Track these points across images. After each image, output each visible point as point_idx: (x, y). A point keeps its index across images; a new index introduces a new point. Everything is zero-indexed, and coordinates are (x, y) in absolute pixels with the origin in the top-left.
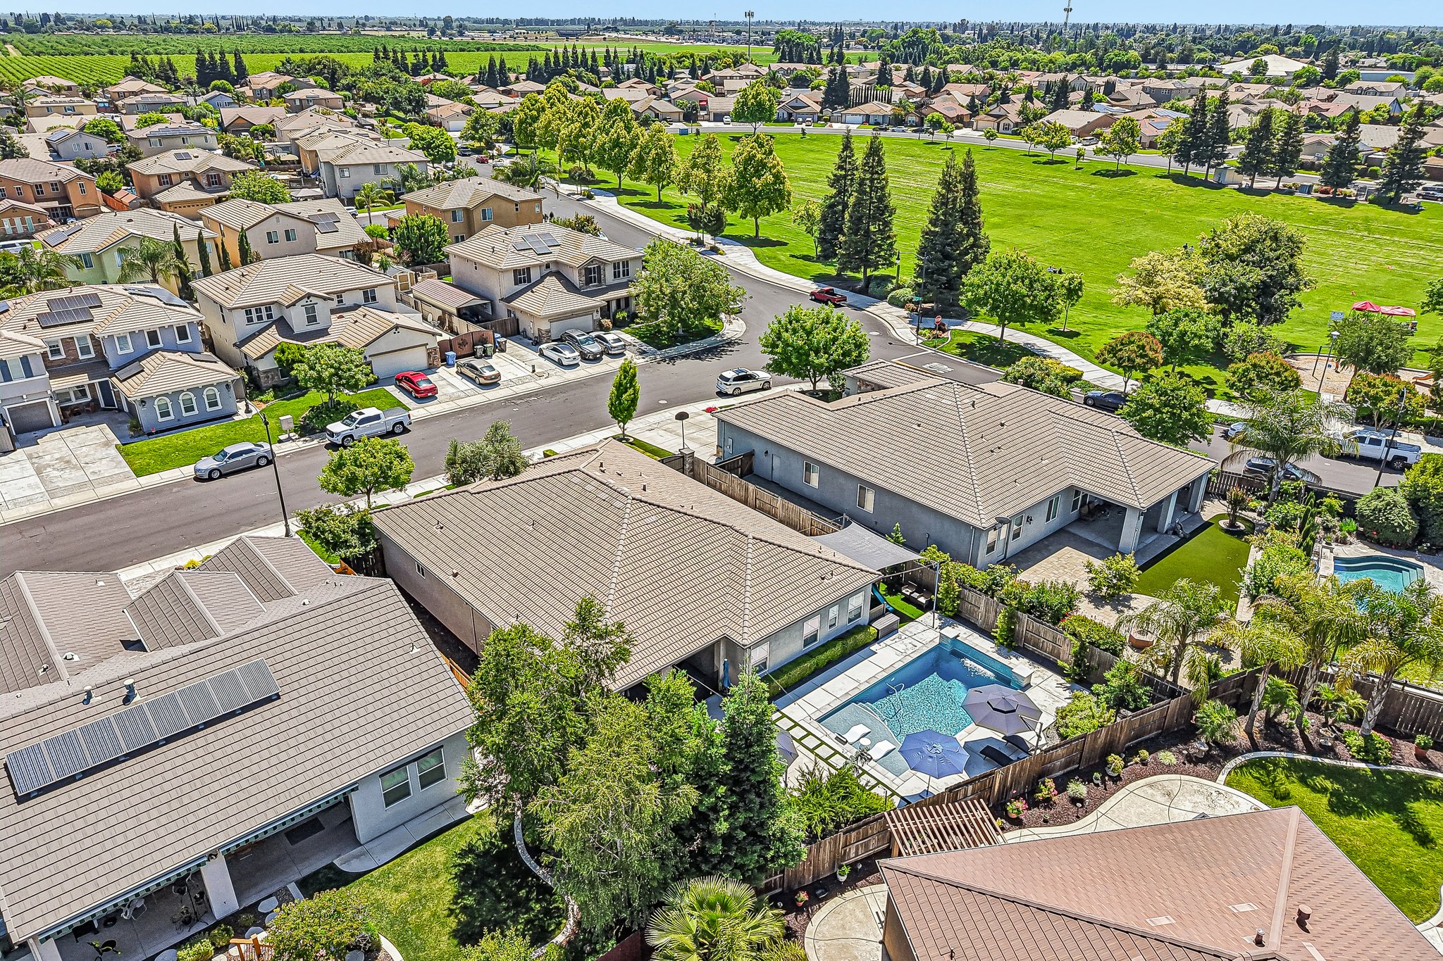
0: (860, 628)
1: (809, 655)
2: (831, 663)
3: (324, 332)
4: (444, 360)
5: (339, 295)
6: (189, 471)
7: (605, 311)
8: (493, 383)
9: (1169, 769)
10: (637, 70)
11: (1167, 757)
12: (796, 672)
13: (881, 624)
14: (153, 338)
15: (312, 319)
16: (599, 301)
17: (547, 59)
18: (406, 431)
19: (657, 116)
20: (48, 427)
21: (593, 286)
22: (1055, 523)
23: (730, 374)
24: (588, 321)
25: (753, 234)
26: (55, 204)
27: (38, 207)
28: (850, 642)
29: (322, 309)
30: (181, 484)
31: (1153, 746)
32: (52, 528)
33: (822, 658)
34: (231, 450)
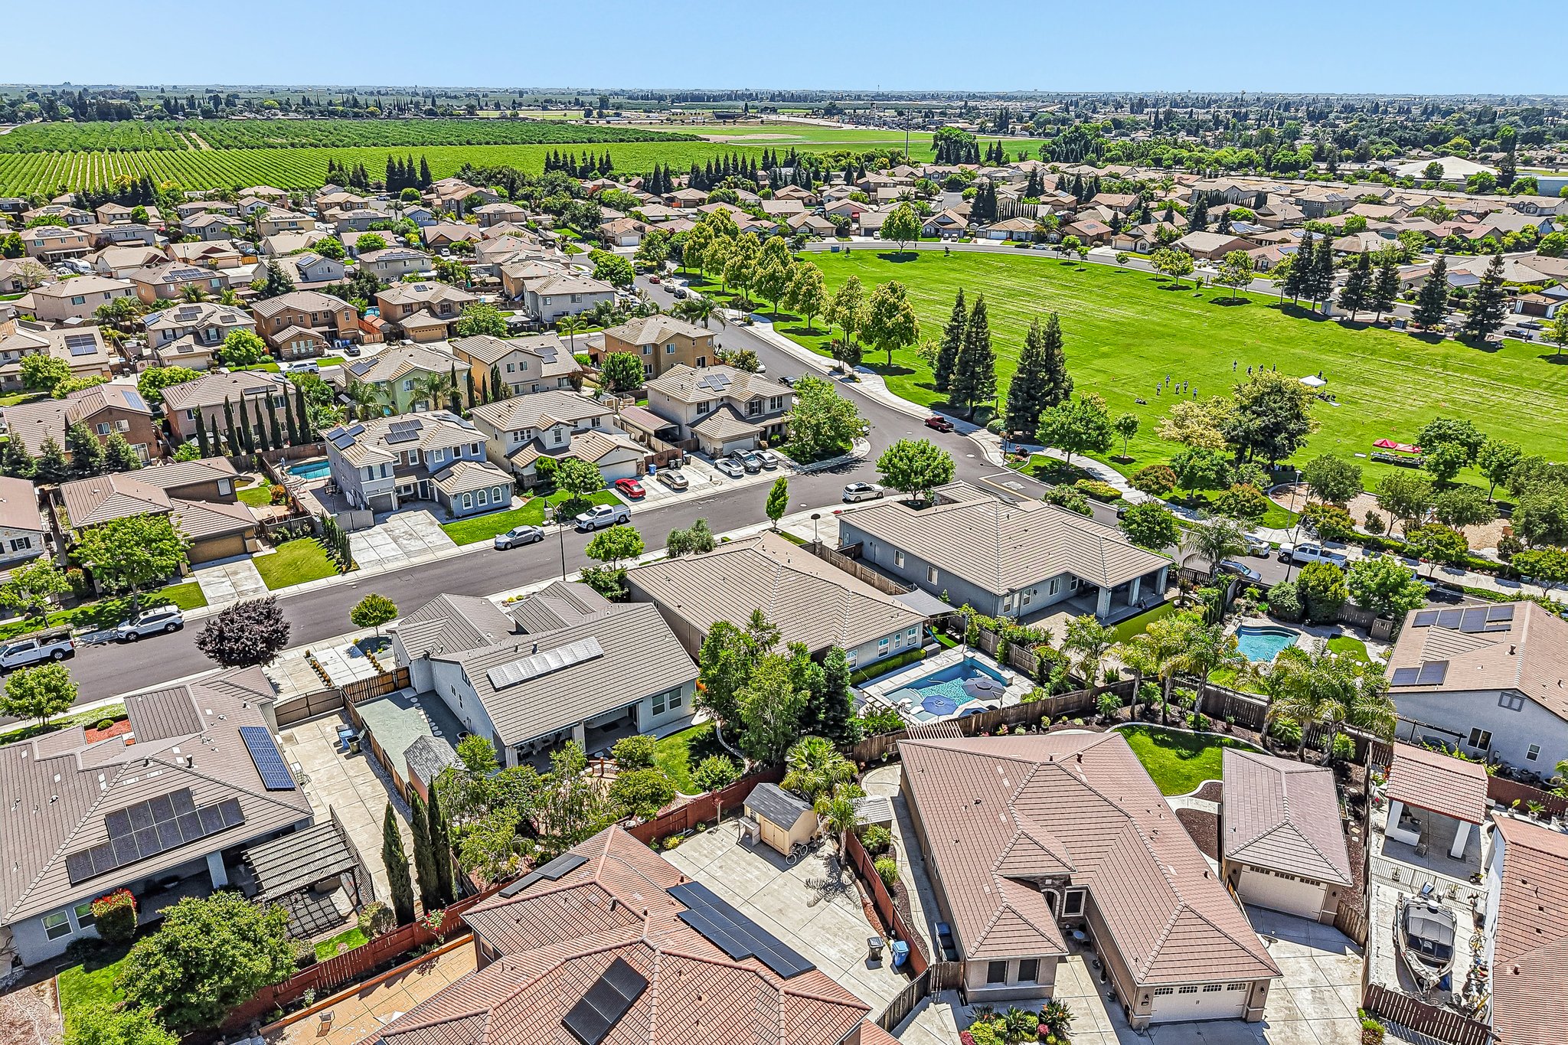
0: (914, 649)
1: (882, 661)
2: (895, 668)
3: (566, 449)
4: (648, 469)
5: (576, 421)
6: (491, 543)
7: (763, 435)
8: (683, 488)
9: (1078, 727)
10: (794, 176)
11: (1079, 721)
12: (874, 670)
13: (928, 648)
14: (457, 451)
15: (558, 440)
16: (758, 427)
17: (709, 166)
18: (627, 521)
19: (811, 231)
20: (389, 510)
21: (755, 415)
22: (1056, 596)
23: (853, 487)
24: (750, 442)
25: (886, 363)
26: (326, 329)
27: (314, 331)
28: (908, 656)
29: (566, 432)
30: (486, 551)
31: (1072, 716)
32: (417, 576)
33: (891, 663)
34: (518, 530)
